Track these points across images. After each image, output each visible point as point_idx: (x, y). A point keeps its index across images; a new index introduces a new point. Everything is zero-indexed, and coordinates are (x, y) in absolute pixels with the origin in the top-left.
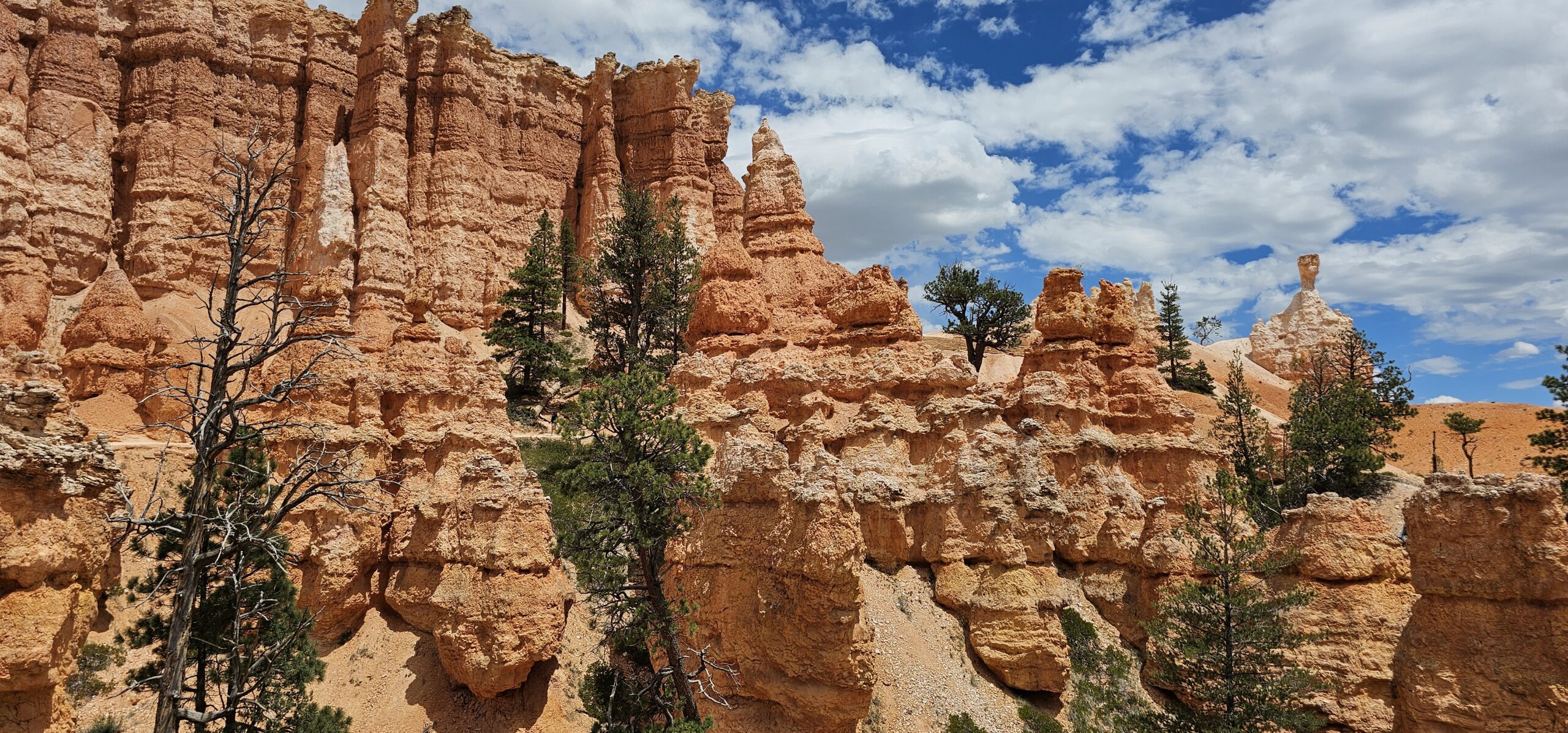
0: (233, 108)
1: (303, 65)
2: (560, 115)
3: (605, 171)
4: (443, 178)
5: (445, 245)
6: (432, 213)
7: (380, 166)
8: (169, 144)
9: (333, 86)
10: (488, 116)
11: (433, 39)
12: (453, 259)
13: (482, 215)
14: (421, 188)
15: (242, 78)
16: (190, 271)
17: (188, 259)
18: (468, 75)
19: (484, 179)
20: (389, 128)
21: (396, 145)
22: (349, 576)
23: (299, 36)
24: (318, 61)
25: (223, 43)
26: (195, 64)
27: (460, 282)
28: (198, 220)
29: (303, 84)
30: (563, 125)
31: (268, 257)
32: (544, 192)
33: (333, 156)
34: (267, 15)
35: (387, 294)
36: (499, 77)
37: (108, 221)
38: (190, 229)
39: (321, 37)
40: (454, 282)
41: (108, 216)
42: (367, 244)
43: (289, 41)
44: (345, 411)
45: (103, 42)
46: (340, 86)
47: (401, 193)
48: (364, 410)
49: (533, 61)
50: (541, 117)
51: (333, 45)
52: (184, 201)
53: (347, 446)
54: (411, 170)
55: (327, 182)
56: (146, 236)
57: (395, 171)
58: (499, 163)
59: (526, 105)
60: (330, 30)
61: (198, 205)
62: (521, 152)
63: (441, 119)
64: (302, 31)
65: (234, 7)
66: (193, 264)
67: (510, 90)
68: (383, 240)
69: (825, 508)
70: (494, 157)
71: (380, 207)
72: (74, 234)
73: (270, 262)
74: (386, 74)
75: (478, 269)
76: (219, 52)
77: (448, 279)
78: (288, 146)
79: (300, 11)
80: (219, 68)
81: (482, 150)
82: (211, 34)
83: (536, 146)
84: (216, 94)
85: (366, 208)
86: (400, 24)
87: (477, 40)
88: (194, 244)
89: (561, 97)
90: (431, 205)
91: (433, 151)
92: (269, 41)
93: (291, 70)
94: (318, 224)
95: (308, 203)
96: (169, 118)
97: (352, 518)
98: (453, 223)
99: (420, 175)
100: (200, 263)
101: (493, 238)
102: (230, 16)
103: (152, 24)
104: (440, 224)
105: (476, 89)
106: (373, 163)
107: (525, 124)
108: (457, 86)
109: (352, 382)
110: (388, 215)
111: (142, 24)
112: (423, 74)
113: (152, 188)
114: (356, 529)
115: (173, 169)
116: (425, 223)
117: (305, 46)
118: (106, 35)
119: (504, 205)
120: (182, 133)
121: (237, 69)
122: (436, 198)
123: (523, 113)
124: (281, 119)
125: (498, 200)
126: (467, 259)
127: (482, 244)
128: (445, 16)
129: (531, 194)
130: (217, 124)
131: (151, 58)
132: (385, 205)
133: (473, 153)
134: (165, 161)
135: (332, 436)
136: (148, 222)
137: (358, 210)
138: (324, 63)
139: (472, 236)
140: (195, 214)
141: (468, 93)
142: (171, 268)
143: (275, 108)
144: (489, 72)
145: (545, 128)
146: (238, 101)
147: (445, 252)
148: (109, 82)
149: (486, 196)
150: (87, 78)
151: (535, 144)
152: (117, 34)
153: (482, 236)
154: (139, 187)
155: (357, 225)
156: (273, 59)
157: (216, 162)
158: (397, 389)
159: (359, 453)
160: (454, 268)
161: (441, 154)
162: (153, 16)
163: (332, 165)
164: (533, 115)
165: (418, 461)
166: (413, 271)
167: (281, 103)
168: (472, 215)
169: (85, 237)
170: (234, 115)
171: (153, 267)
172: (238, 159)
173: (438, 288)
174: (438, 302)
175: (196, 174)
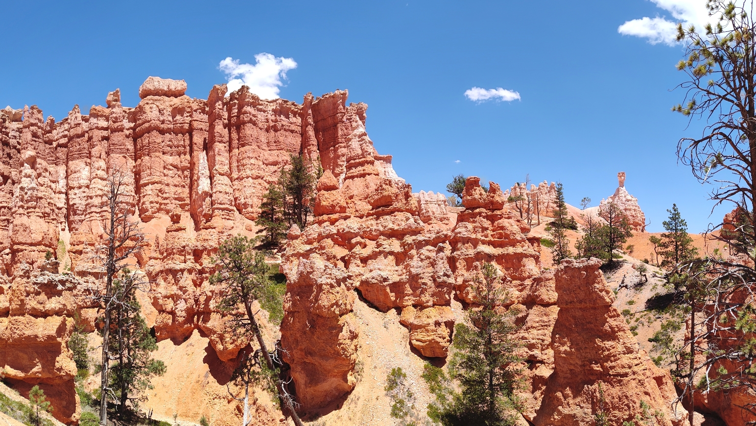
0: (168, 146)
1: (190, 124)
2: (291, 123)
3: (310, 145)
4: (243, 159)
5: (245, 187)
6: (240, 174)
7: (217, 158)
8: (149, 164)
9: (201, 129)
10: (261, 129)
11: (236, 101)
12: (249, 191)
13: (259, 172)
14: (235, 164)
15: (170, 134)
16: (159, 210)
17: (158, 206)
18: (250, 113)
19: (259, 157)
20: (220, 142)
21: (223, 149)
22: (184, 317)
23: (188, 112)
24: (195, 120)
25: (163, 122)
26: (155, 133)
27: (251, 201)
28: (160, 191)
29: (190, 131)
30: (293, 127)
31: (184, 201)
32: (285, 158)
33: (202, 157)
34: (177, 107)
35: (223, 209)
36: (264, 111)
37: (133, 196)
38: (158, 194)
39: (196, 111)
40: (249, 201)
41: (133, 194)
42: (214, 190)
43: (185, 115)
44: (183, 258)
45: (127, 132)
46: (204, 129)
47: (226, 168)
48: (188, 257)
49: (277, 102)
50: (283, 125)
51: (200, 113)
52: (156, 184)
53: (182, 271)
54: (231, 158)
55: (200, 168)
56: (145, 199)
57: (223, 159)
58: (267, 149)
59: (276, 121)
60: (198, 107)
61: (160, 185)
62: (275, 142)
63: (240, 134)
64: (189, 110)
65: (166, 107)
66: (160, 207)
67: (269, 116)
68: (219, 188)
69: (324, 286)
70: (264, 146)
71: (218, 175)
72: (124, 203)
73: (186, 202)
74: (217, 120)
75: (258, 195)
76: (162, 126)
77: (246, 200)
78: (188, 157)
79: (188, 102)
80: (162, 132)
81: (258, 144)
82: (159, 120)
83: (281, 139)
84: (162, 142)
85: (214, 176)
86: (221, 99)
87: (253, 98)
88: (160, 200)
89: (291, 116)
90: (239, 171)
91: (238, 148)
92: (178, 117)
93: (186, 126)
94: (198, 185)
95: (195, 178)
96: (148, 155)
97: (184, 296)
98: (247, 177)
99: (234, 159)
100: (162, 206)
101: (265, 181)
102: (165, 111)
103: (140, 122)
104: (243, 178)
105: (254, 119)
106: (215, 158)
107: (276, 130)
108: (245, 119)
109: (184, 247)
110: (221, 177)
111: (138, 122)
112: (233, 117)
114: (186, 300)
115: (151, 173)
116: (237, 179)
117: (191, 116)
118: (128, 129)
119: (269, 166)
120: (152, 159)
121: (169, 131)
122: (241, 168)
123: (275, 125)
124: (184, 147)
125: (267, 165)
126: (254, 191)
127: (260, 184)
128: (239, 91)
129: (280, 160)
130: (164, 153)
131: (141, 135)
132: (220, 174)
133: (254, 146)
134: (148, 171)
135: (178, 267)
136: (145, 194)
137: (211, 178)
138: (197, 121)
139: (256, 181)
140: (159, 188)
141: (251, 121)
142: (153, 209)
143: (182, 143)
144: (260, 110)
145: (285, 130)
146: (170, 143)
147: (245, 189)
148: (130, 145)
149: (261, 163)
150: (123, 147)
151: (281, 138)
152: (131, 128)
153: (260, 181)
155: (211, 184)
156: (180, 124)
157: (165, 168)
158: (201, 248)
159: (185, 273)
160: (249, 195)
161: (242, 149)
162: (140, 119)
163: (201, 161)
164: (279, 125)
165: (207, 275)
166: (233, 199)
167: (184, 140)
168: (255, 173)
169: (127, 203)
170: (169, 149)
171: (147, 211)
172: (171, 165)
173: (243, 204)
174: (244, 210)
175: (158, 174)
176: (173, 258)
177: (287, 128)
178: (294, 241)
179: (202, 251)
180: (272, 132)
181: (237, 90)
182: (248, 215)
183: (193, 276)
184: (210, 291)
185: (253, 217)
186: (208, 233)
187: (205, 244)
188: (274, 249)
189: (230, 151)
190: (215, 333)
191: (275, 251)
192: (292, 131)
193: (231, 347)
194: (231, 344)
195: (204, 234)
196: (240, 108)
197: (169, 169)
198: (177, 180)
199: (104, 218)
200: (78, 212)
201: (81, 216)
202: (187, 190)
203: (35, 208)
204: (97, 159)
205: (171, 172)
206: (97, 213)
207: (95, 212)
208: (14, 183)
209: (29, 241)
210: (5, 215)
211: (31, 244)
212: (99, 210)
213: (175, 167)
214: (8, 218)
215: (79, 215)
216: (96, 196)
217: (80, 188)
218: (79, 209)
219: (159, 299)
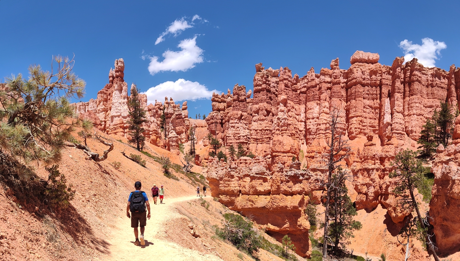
0: (367, 94)
1: (381, 81)
2: (442, 83)
3: (452, 97)
4: (412, 103)
5: (412, 120)
6: (409, 112)
7: (396, 102)
8: (355, 105)
9: (387, 84)
10: (423, 85)
11: (409, 68)
12: (414, 123)
13: (421, 111)
14: (406, 106)
15: (368, 87)
16: (360, 133)
17: (359, 130)
18: (417, 75)
19: (421, 102)
20: (398, 93)
21: (400, 97)
23: (379, 74)
24: (383, 79)
25: (364, 79)
26: (359, 86)
27: (415, 129)
28: (361, 121)
29: (381, 85)
32: (437, 104)
33: (387, 102)
34: (373, 70)
35: (398, 134)
36: (426, 75)
37: (345, 124)
38: (360, 123)
39: (384, 73)
42: (393, 122)
45: (342, 85)
46: (389, 84)
47: (401, 108)
51: (387, 74)
52: (358, 117)
54: (404, 102)
55: (385, 108)
56: (352, 126)
57: (400, 103)
59: (433, 81)
60: (386, 71)
61: (361, 118)
62: (432, 94)
63: (411, 88)
64: (380, 72)
65: (366, 70)
67: (429, 78)
68: (397, 120)
69: (456, 181)
70: (425, 96)
71: (396, 113)
72: (339, 128)
73: (376, 128)
74: (397, 79)
76: (363, 82)
77: (412, 128)
78: (378, 101)
79: (380, 67)
80: (363, 85)
81: (421, 95)
82: (362, 78)
84: (363, 91)
85: (394, 113)
86: (400, 66)
88: (360, 127)
89: (442, 78)
90: (409, 110)
91: (409, 97)
92: (373, 76)
93: (378, 82)
94: (384, 119)
95: (382, 114)
96: (354, 99)
98: (414, 115)
99: (406, 103)
100: (362, 131)
101: (424, 117)
102: (365, 72)
104: (411, 115)
105: (420, 79)
106: (394, 102)
107: (432, 87)
108: (414, 79)
110: (398, 114)
111: (349, 79)
112: (407, 77)
113: (352, 115)
115: (356, 110)
116: (407, 115)
117: (381, 76)
118: (343, 83)
119: (427, 108)
120: (357, 102)
121: (367, 85)
122: (410, 108)
123: (432, 83)
124: (377, 95)
126: (417, 123)
127: (421, 119)
128: (412, 61)
129: (434, 105)
130: (364, 98)
131: (351, 87)
132: (398, 112)
133: (419, 96)
134: (354, 109)
136: (352, 123)
137: (392, 114)
138: (385, 79)
139: (418, 117)
141: (418, 80)
142: (356, 132)
143: (375, 92)
144: (423, 74)
145: (438, 87)
146: (368, 92)
147: (412, 122)
148: (344, 93)
149: (422, 106)
150: (339, 94)
151: (435, 91)
152: (345, 82)
153: (421, 117)
154: (350, 116)
155: (392, 118)
156: (374, 80)
157: (364, 107)
158: (384, 156)
159: (375, 171)
161: (411, 97)
162: (350, 77)
163: (386, 104)
164: (434, 83)
165: (388, 172)
166: (404, 127)
168: (419, 112)
169: (341, 128)
170: (367, 96)
171: (353, 133)
172: (368, 106)
173: (410, 131)
174: (410, 134)
175: (360, 111)
176: (367, 162)
177: (439, 85)
178: (440, 154)
179: (385, 158)
180: (430, 88)
181: (410, 61)
182: (413, 137)
183: (379, 173)
184: (389, 182)
185: (416, 139)
186: (389, 147)
187: (387, 154)
188: (428, 158)
189: (404, 98)
190: (391, 206)
191: (428, 159)
192: (442, 88)
193: (400, 215)
194: (400, 213)
195: (386, 148)
196: (412, 72)
197: (367, 108)
198: (372, 115)
199: (327, 137)
200: (312, 133)
201: (313, 136)
202: (377, 121)
203: (286, 130)
204: (324, 101)
205: (368, 110)
206: (323, 134)
207: (322, 133)
208: (273, 115)
209: (282, 150)
210: (268, 135)
211: (284, 152)
212: (325, 132)
213: (370, 107)
214: (270, 136)
215: (312, 135)
216: (323, 124)
217: (313, 118)
218: (313, 131)
219: (358, 186)
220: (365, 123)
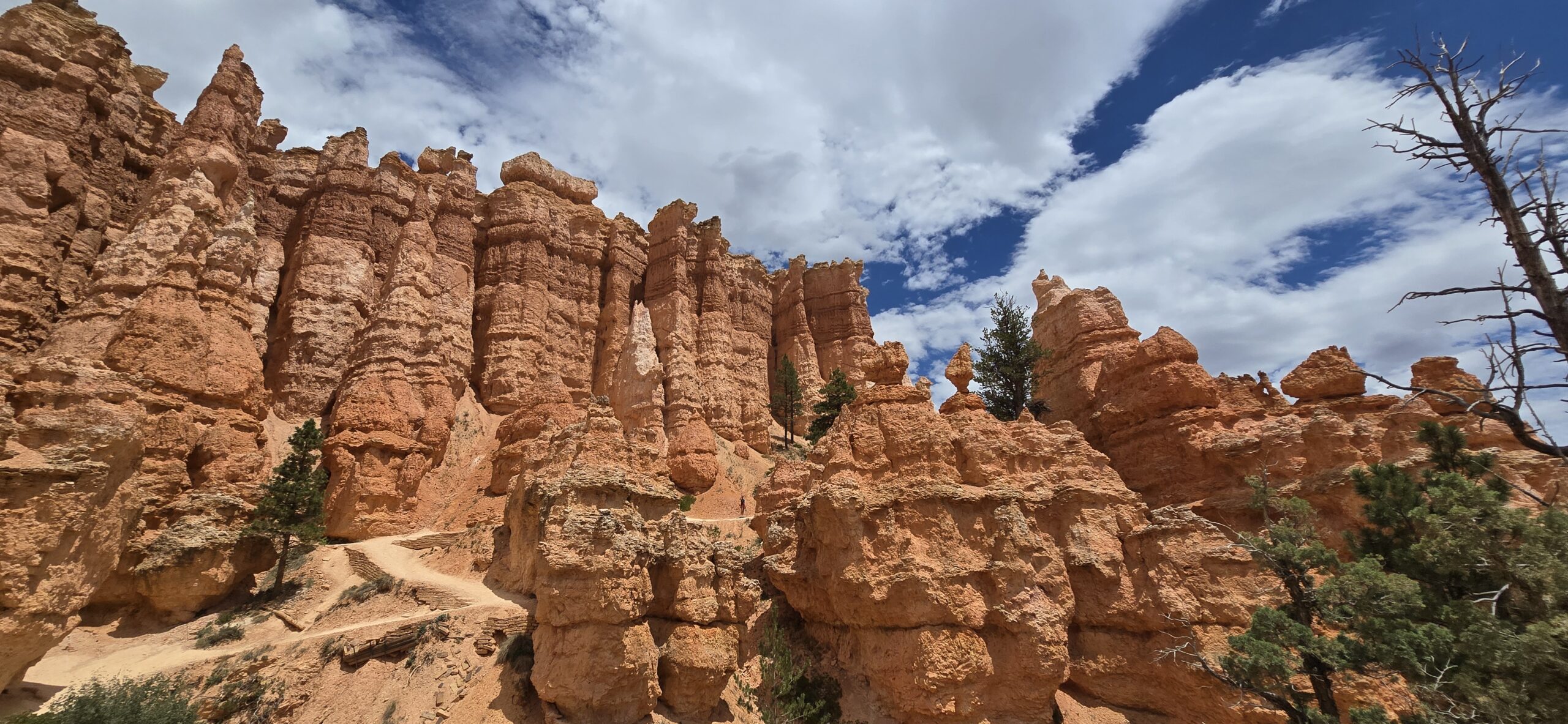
0: (558, 278)
1: (606, 253)
2: (761, 296)
3: (804, 332)
4: (710, 331)
5: (715, 378)
6: (702, 356)
8: (519, 299)
9: (628, 267)
12: (722, 389)
15: (564, 259)
18: (718, 262)
19: (731, 334)
23: (603, 232)
25: (553, 233)
26: (537, 245)
27: (728, 405)
28: (538, 356)
29: (606, 266)
30: (763, 302)
31: (582, 387)
33: (638, 312)
34: (583, 217)
37: (471, 351)
38: (532, 361)
39: (621, 233)
41: (470, 347)
43: (596, 235)
46: (631, 267)
49: (749, 258)
51: (627, 239)
52: (531, 341)
55: (636, 329)
56: (503, 365)
59: (745, 286)
60: (625, 230)
61: (537, 344)
63: (705, 290)
64: (605, 229)
65: (559, 211)
67: (734, 277)
73: (583, 390)
75: (737, 397)
76: (551, 239)
78: (595, 307)
79: (603, 216)
80: (551, 251)
82: (547, 227)
84: (548, 267)
87: (723, 240)
88: (536, 373)
91: (699, 312)
92: (583, 235)
93: (598, 255)
94: (635, 359)
95: (614, 347)
96: (518, 282)
102: (558, 216)
108: (712, 268)
111: (496, 217)
113: (506, 331)
115: (522, 317)
117: (608, 239)
122: (704, 345)
123: (744, 293)
124: (591, 288)
127: (736, 379)
130: (550, 288)
133: (726, 315)
134: (515, 312)
136: (502, 355)
137: (661, 350)
138: (621, 251)
139: (731, 373)
140: (535, 351)
141: (720, 274)
143: (586, 280)
145: (755, 304)
146: (562, 274)
147: (716, 383)
151: (751, 314)
152: (474, 225)
153: (734, 373)
155: (661, 361)
156: (586, 246)
157: (549, 315)
160: (724, 395)
161: (707, 314)
163: (638, 318)
164: (750, 294)
167: (591, 277)
170: (559, 284)
172: (561, 313)
175: (538, 323)
192: (762, 308)
196: (705, 249)
197: (557, 322)
198: (568, 345)
202: (587, 368)
205: (559, 327)
206: (406, 364)
207: (402, 362)
213: (566, 319)
218: (325, 348)
220: (546, 364)
